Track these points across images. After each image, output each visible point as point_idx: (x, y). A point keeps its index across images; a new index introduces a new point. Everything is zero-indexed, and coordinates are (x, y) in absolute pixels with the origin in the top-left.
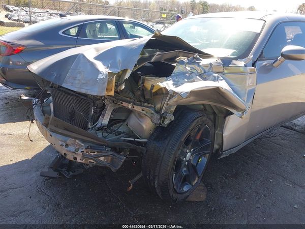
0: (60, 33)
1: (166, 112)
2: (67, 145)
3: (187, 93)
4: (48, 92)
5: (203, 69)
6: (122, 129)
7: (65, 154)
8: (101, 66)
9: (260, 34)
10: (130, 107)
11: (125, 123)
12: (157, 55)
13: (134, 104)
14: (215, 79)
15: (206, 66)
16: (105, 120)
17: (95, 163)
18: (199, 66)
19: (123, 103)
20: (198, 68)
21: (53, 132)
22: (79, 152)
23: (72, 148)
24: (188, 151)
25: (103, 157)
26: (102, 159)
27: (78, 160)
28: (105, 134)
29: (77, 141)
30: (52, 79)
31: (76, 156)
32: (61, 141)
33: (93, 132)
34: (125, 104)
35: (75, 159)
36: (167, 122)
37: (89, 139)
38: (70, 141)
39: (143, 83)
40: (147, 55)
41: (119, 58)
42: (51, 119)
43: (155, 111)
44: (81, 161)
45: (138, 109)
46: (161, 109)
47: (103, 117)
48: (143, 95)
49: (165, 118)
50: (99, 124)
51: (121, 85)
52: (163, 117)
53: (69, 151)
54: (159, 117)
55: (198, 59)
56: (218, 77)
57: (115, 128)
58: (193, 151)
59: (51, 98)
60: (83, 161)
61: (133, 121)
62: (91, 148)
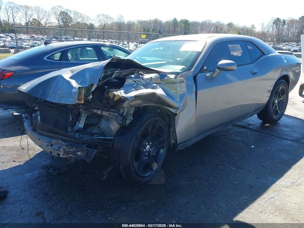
0: (45, 58)
1: (127, 115)
2: (52, 145)
3: (132, 97)
4: (36, 108)
5: (146, 81)
6: (95, 130)
7: (51, 152)
8: (74, 83)
9: (201, 52)
10: (99, 113)
11: (97, 126)
12: (117, 73)
13: (102, 110)
14: (154, 88)
15: (148, 79)
16: (81, 125)
17: (74, 157)
18: (143, 79)
19: (94, 110)
20: (142, 81)
21: (40, 135)
22: (61, 149)
23: (55, 147)
24: (147, 144)
25: (80, 152)
26: (79, 153)
27: (61, 156)
28: (81, 136)
29: (59, 141)
30: (38, 96)
31: (59, 152)
32: (47, 142)
33: (72, 134)
34: (95, 111)
35: (59, 155)
36: (128, 122)
37: (68, 139)
38: (54, 141)
39: (108, 94)
40: (109, 73)
41: (87, 76)
42: (38, 125)
43: (119, 114)
44: (63, 156)
45: (105, 113)
46: (123, 113)
47: (79, 122)
48: (108, 103)
49: (126, 119)
50: (76, 128)
51: (89, 95)
52: (125, 119)
53: (54, 149)
54: (122, 119)
55: (142, 75)
56: (156, 86)
57: (89, 130)
58: (152, 144)
59: (38, 112)
60: (65, 156)
61: (103, 124)
62: (70, 146)
